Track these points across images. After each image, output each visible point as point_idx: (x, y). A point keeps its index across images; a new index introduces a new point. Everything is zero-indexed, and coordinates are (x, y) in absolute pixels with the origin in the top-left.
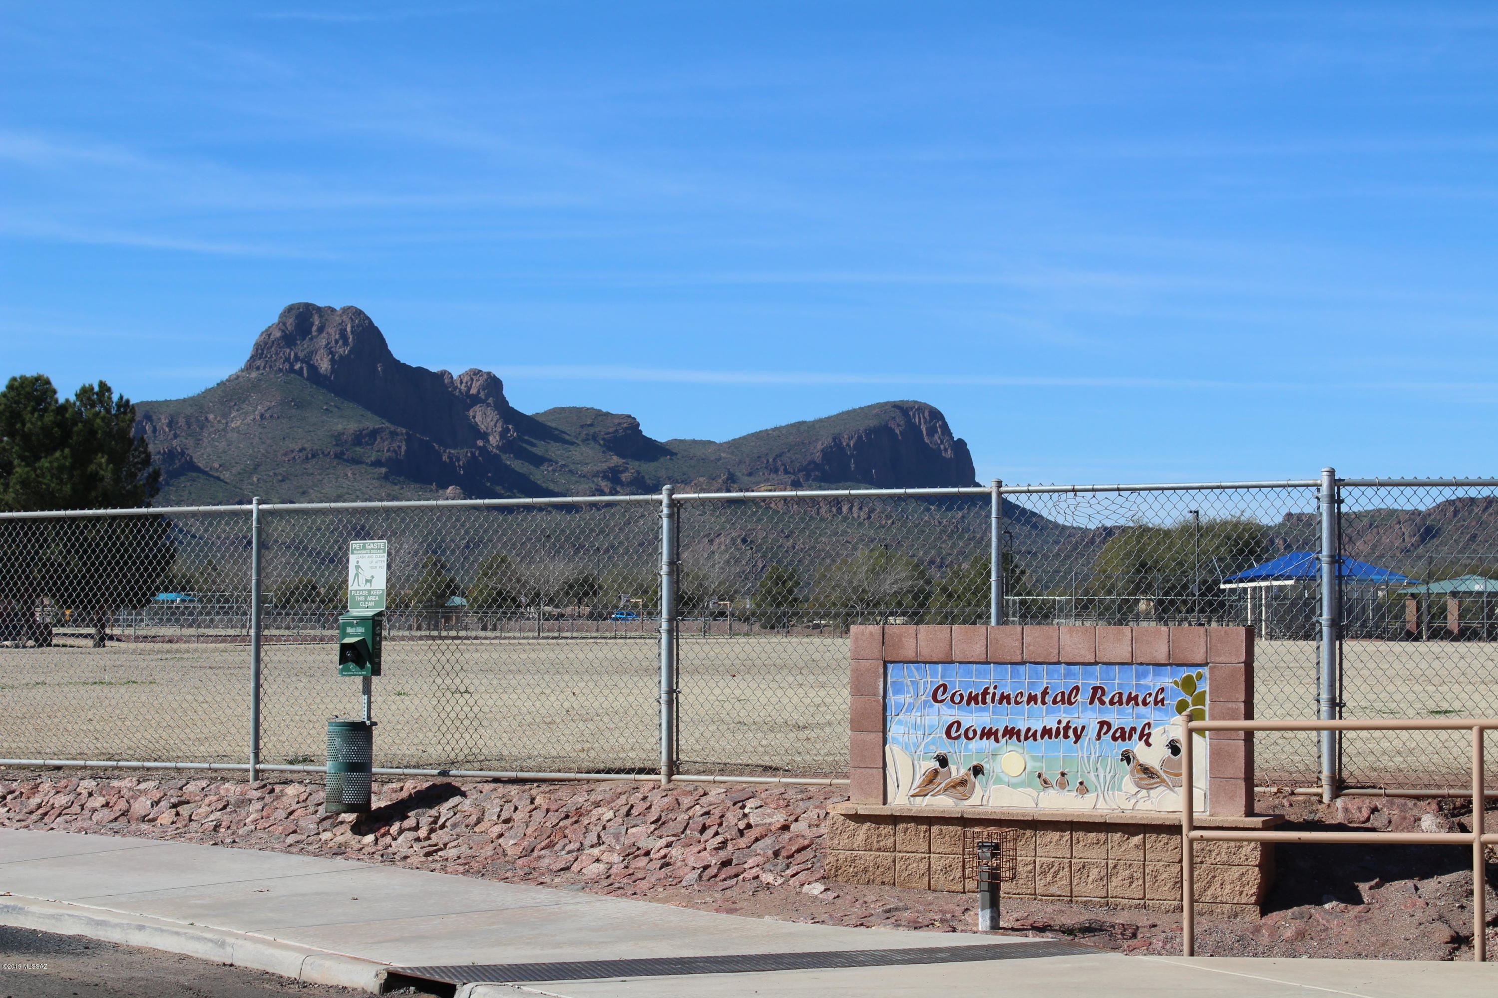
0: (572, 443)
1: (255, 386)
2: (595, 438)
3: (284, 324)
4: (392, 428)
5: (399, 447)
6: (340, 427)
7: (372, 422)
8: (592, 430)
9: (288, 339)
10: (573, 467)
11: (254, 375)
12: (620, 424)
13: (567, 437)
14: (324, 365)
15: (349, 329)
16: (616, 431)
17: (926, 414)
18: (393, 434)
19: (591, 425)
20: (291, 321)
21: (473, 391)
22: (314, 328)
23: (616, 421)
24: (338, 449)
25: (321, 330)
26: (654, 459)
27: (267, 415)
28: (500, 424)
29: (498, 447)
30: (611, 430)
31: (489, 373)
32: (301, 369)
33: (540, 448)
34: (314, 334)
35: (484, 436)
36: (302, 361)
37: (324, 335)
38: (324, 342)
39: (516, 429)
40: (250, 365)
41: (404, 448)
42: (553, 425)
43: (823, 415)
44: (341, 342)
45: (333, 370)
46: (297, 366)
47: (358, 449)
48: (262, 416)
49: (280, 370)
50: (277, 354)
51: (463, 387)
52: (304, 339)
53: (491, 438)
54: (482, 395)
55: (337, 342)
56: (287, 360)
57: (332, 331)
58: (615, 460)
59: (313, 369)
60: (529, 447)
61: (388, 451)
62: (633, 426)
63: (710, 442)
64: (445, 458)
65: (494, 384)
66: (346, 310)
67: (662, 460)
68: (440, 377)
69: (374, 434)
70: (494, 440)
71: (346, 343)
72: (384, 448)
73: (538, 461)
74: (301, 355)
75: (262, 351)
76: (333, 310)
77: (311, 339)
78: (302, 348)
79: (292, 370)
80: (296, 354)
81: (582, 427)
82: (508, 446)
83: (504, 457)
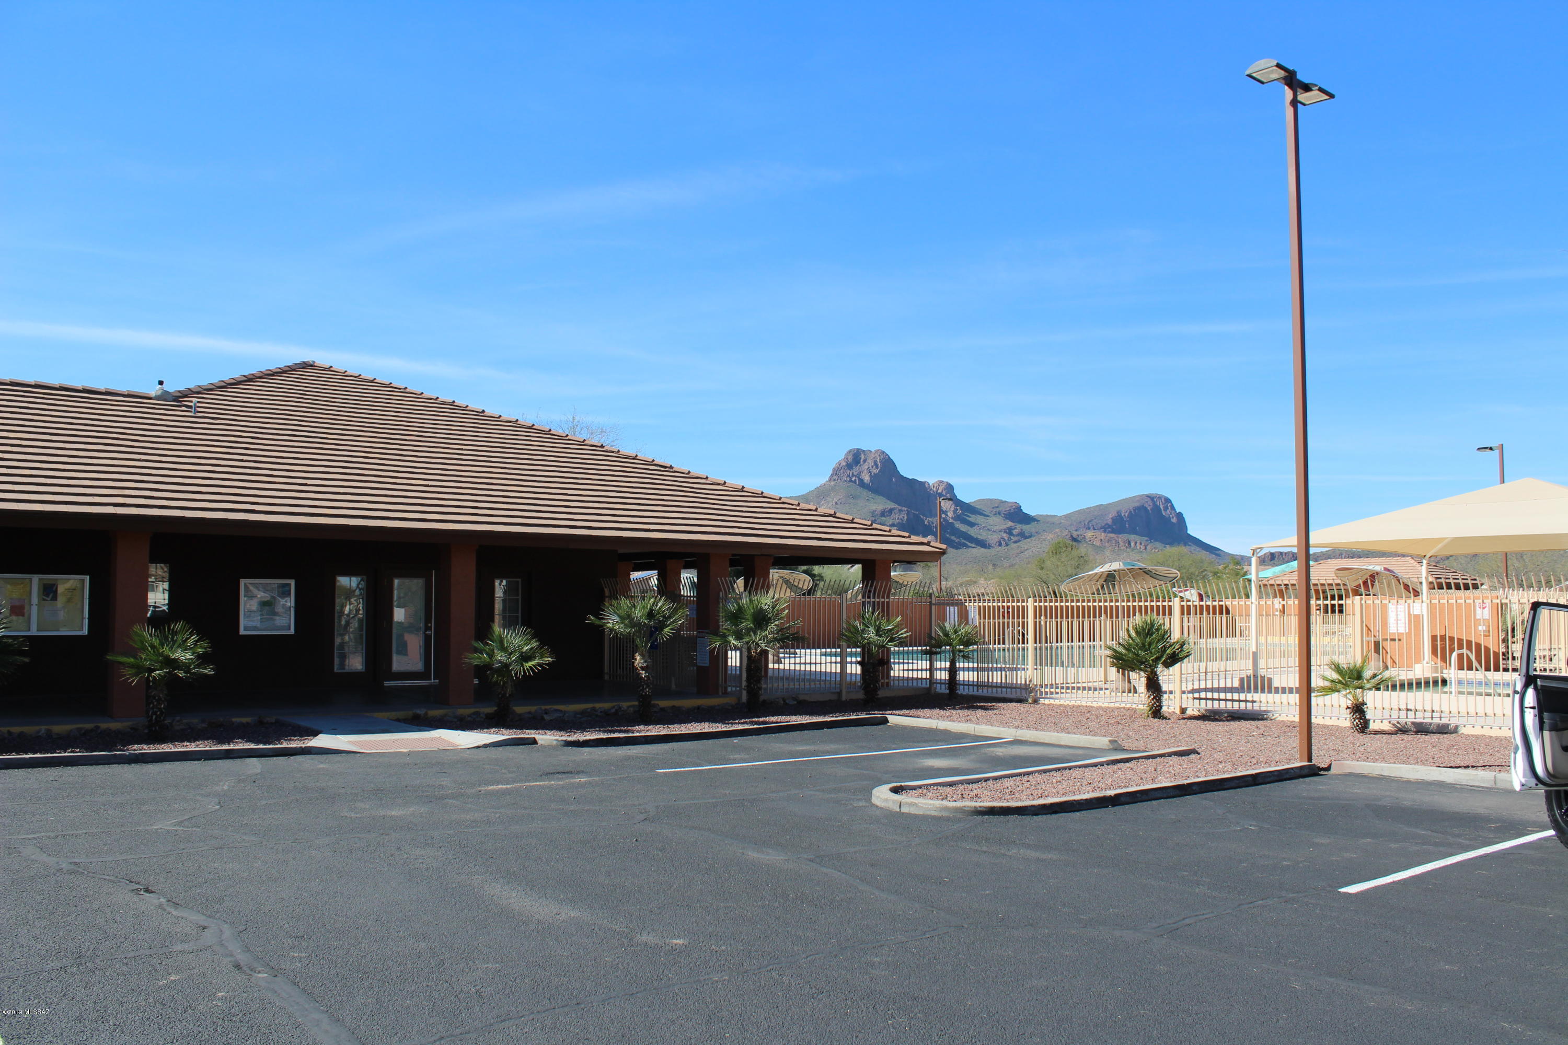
0: (988, 516)
1: (833, 489)
2: (999, 513)
3: (847, 459)
4: (900, 508)
5: (903, 517)
6: (874, 508)
7: (890, 505)
8: (998, 510)
9: (849, 466)
10: (989, 527)
11: (832, 483)
12: (1012, 506)
13: (986, 513)
14: (867, 479)
15: (878, 460)
16: (1010, 510)
17: (1163, 500)
18: (900, 511)
19: (997, 507)
20: (850, 458)
21: (940, 491)
22: (862, 461)
23: (1010, 505)
24: (873, 518)
25: (865, 461)
26: (1028, 523)
27: (839, 503)
28: (953, 506)
29: (952, 518)
30: (1007, 509)
31: (947, 482)
32: (855, 480)
33: (972, 518)
34: (862, 463)
35: (945, 513)
36: (856, 476)
37: (866, 463)
38: (866, 467)
39: (961, 509)
40: (830, 480)
41: (906, 518)
42: (979, 507)
43: (1111, 501)
44: (874, 467)
45: (871, 481)
46: (853, 479)
47: (883, 518)
48: (836, 503)
49: (845, 481)
50: (844, 473)
51: (935, 489)
52: (857, 466)
53: (948, 513)
54: (944, 493)
55: (872, 467)
56: (849, 476)
57: (870, 462)
58: (1010, 524)
59: (861, 480)
60: (967, 518)
61: (898, 519)
62: (1019, 508)
63: (1055, 515)
64: (926, 523)
65: (950, 488)
66: (877, 451)
67: (1033, 523)
68: (922, 484)
69: (891, 511)
70: (950, 514)
71: (877, 467)
72: (896, 517)
73: (972, 525)
74: (855, 474)
75: (836, 472)
76: (871, 451)
77: (860, 466)
78: (856, 470)
79: (851, 481)
80: (853, 473)
81: (993, 508)
82: (958, 518)
83: (955, 522)
